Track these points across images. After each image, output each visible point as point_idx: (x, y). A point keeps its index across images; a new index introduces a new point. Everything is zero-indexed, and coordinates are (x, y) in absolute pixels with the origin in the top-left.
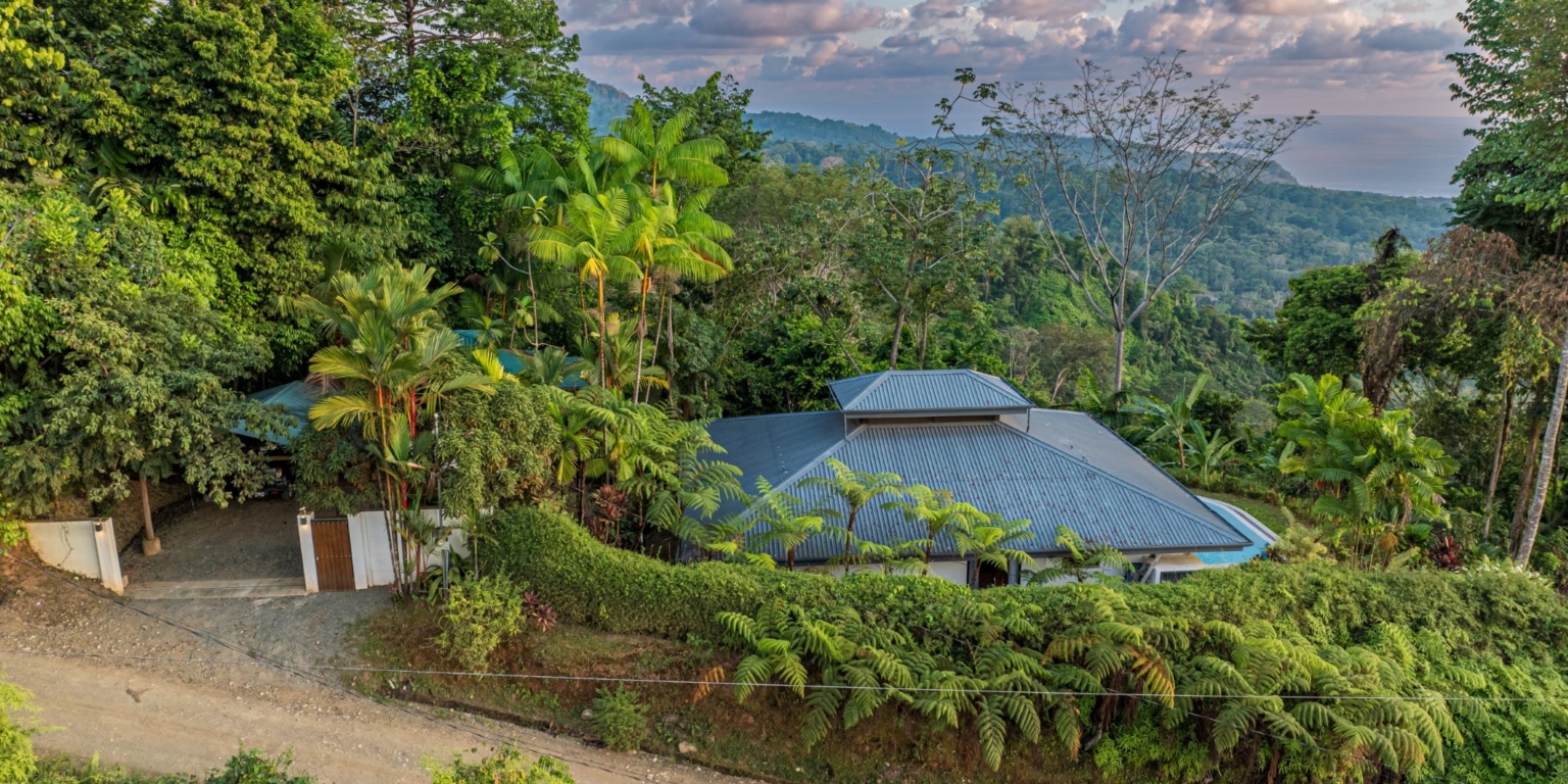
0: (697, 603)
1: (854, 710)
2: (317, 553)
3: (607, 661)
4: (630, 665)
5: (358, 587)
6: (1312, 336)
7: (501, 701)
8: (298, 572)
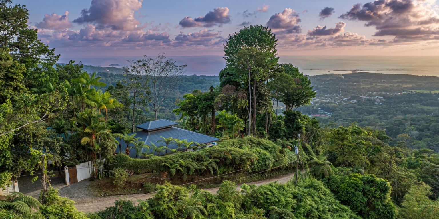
0: (156, 164)
1: (191, 172)
2: (69, 175)
3: (141, 179)
4: (146, 179)
5: (78, 181)
6: (203, 107)
7: (124, 192)
8: (65, 183)
